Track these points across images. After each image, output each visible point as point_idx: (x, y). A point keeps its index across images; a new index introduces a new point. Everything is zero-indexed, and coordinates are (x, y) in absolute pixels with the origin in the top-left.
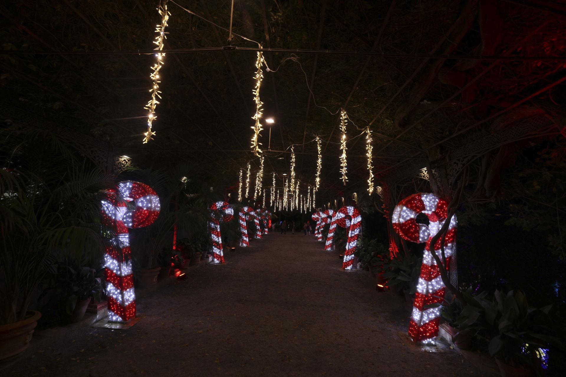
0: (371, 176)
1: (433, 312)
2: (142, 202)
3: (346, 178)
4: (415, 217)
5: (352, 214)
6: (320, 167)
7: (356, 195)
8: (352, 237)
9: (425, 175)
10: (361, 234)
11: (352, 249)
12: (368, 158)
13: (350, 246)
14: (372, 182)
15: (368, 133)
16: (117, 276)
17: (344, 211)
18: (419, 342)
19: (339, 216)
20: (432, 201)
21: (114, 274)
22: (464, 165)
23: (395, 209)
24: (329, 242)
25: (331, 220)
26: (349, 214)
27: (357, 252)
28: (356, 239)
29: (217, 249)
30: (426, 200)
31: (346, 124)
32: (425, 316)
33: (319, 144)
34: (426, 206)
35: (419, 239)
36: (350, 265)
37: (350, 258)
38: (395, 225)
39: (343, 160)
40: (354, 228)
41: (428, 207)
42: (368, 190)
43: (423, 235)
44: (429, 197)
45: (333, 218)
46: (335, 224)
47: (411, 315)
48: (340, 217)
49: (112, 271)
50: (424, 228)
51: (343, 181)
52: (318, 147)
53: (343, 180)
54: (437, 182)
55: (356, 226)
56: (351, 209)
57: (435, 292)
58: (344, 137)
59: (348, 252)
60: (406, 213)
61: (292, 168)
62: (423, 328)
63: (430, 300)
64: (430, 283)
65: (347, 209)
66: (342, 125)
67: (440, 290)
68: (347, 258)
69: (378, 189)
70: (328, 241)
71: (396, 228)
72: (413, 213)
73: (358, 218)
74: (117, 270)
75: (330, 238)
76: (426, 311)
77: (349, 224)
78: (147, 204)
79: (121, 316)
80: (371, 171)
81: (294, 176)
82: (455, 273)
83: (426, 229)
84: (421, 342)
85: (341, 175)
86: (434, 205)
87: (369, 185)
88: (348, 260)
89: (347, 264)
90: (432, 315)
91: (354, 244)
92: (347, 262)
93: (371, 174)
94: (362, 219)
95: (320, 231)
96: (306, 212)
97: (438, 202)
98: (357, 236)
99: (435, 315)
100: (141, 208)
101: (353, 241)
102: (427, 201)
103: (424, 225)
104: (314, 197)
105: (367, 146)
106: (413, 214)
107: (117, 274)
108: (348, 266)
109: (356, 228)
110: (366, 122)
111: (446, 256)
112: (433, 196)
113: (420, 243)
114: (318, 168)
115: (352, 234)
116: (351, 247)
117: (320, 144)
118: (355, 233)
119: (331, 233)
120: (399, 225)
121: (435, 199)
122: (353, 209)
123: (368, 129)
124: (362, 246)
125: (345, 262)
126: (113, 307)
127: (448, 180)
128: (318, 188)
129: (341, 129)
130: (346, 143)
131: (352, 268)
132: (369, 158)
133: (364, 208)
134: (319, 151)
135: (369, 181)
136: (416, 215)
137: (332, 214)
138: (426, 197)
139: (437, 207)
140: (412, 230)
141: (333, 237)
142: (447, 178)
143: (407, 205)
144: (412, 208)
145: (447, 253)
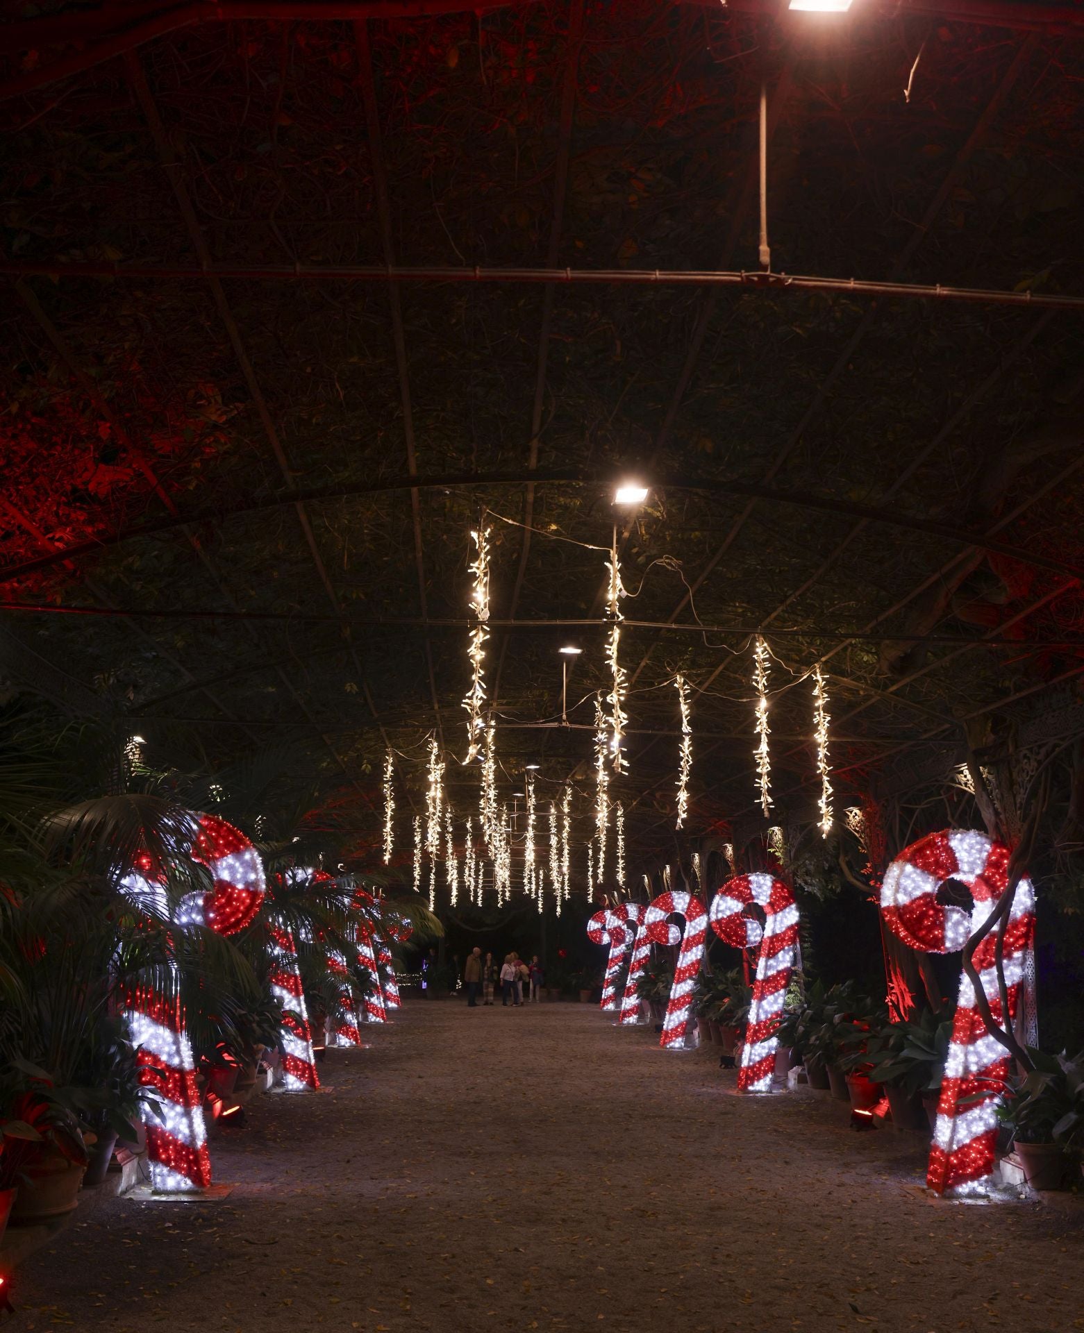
0: (826, 792)
1: (981, 1118)
2: (231, 868)
3: (770, 800)
4: (934, 890)
5: (768, 901)
6: (688, 762)
7: (779, 833)
8: (767, 980)
9: (968, 780)
10: (799, 968)
11: (770, 1019)
12: (819, 745)
13: (763, 1009)
14: (828, 804)
15: (817, 681)
16: (173, 1069)
17: (741, 892)
18: (949, 1190)
19: (721, 908)
20: (974, 849)
21: (163, 1065)
22: (1039, 763)
23: (887, 872)
24: (678, 1017)
25: (682, 931)
26: (756, 901)
27: (786, 1027)
28: (784, 987)
29: (295, 1038)
30: (960, 848)
31: (767, 673)
32: (962, 1128)
33: (684, 696)
34: (962, 861)
35: (943, 944)
36: (765, 1074)
37: (764, 1053)
38: (888, 912)
39: (761, 758)
40: (774, 948)
41: (966, 864)
42: (819, 824)
43: (953, 933)
44: (968, 841)
45: (688, 923)
46: (697, 945)
47: (933, 1137)
48: (728, 913)
49: (156, 1059)
50: (955, 917)
51: (763, 807)
52: (682, 705)
53: (763, 805)
54: (994, 800)
55: (783, 940)
56: (762, 882)
57: (983, 1069)
58: (763, 704)
59: (756, 1032)
60: (914, 881)
61: (597, 760)
62: (957, 1158)
63: (974, 1088)
64: (971, 1048)
65: (749, 882)
66: (758, 675)
67: (997, 1065)
68: (753, 1053)
69: (851, 818)
70: (671, 1013)
71: (890, 921)
72: (930, 880)
73: (789, 913)
74: (170, 1055)
75: (678, 999)
76: (964, 1115)
77: (756, 936)
78: (246, 873)
79: (188, 1174)
80: (825, 778)
81: (606, 784)
82: (1034, 1025)
83: (961, 919)
84: (955, 1192)
85: (758, 793)
86: (979, 858)
87: (821, 812)
88: (758, 1059)
89: (755, 1072)
90: (978, 1126)
91: (776, 1001)
92: (754, 1066)
93: (826, 784)
94: (801, 916)
95: (629, 983)
96: (559, 909)
97: (990, 851)
98: (787, 975)
99: (986, 1125)
100: (230, 885)
101: (772, 993)
102: (962, 849)
103: (958, 908)
104: (621, 843)
105: (816, 713)
106: (930, 883)
107: (169, 1066)
108: (759, 1079)
109: (783, 949)
110: (814, 653)
111: (1008, 983)
112: (978, 838)
113: (946, 952)
114: (682, 763)
115: (767, 968)
116: (766, 1012)
117: (686, 697)
118: (778, 965)
119: (684, 980)
120: (898, 910)
121: (982, 844)
122: (769, 884)
123: (818, 670)
124: (803, 1007)
125: (749, 1067)
126: (166, 1151)
127: (1015, 797)
128: (682, 820)
129: (756, 685)
130: (768, 717)
131: (771, 1088)
132: (821, 746)
133: (808, 879)
134: (684, 716)
135: (822, 802)
136: (936, 884)
137: (686, 906)
138: (961, 840)
139: (986, 864)
140: (928, 920)
141: (691, 995)
142: (1013, 792)
143: (916, 860)
144: (927, 868)
145: (1012, 974)
